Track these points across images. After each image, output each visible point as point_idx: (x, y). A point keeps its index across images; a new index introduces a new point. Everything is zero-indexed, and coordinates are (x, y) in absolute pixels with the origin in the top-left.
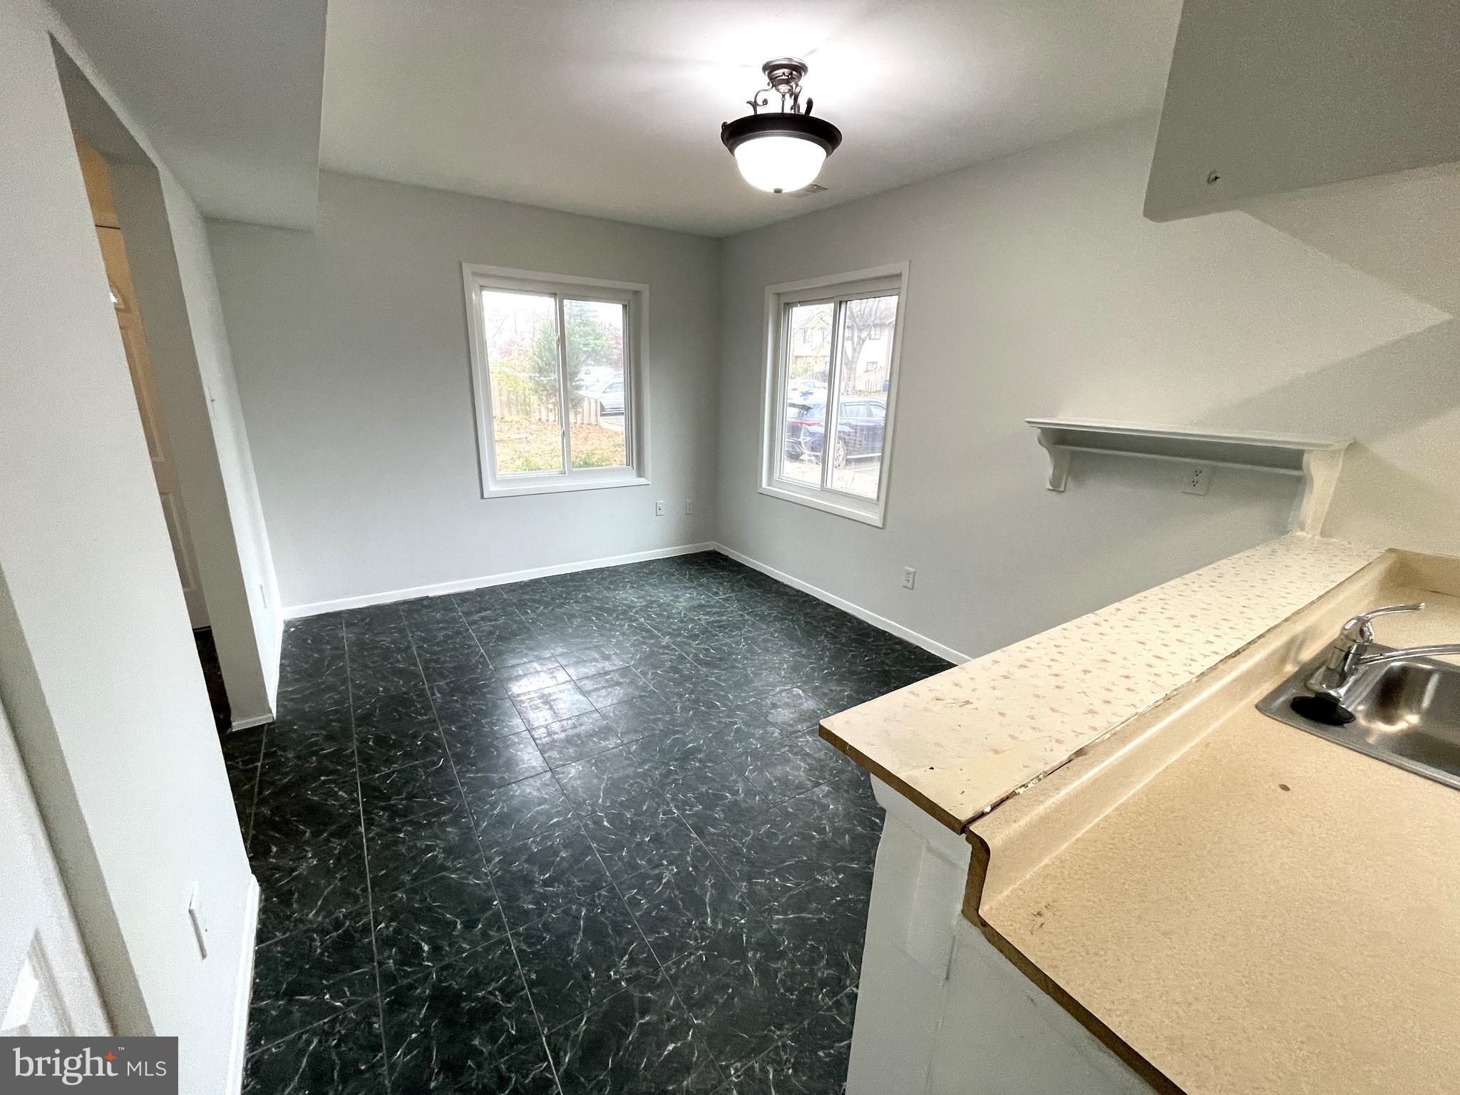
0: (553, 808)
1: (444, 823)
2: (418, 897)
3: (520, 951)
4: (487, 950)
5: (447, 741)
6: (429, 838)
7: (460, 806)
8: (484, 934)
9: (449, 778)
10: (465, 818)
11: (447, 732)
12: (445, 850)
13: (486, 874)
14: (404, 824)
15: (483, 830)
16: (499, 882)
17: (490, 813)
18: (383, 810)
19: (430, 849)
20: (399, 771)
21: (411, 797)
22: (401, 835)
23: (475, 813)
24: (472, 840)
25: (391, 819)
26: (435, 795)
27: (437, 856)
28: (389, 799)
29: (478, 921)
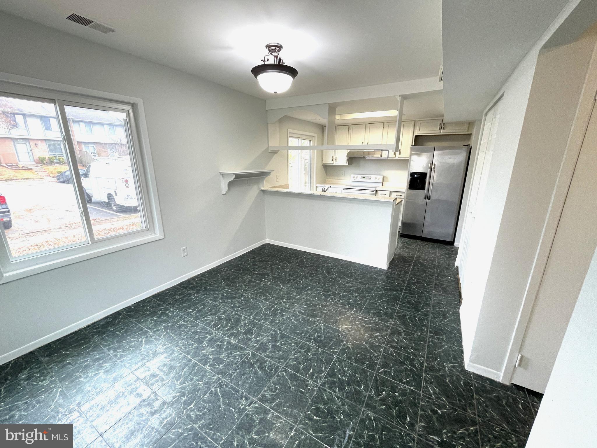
0: (363, 322)
1: (396, 343)
2: (415, 329)
3: (397, 305)
4: (404, 310)
5: (371, 382)
6: (403, 342)
7: (388, 345)
8: (403, 312)
9: (384, 360)
10: (389, 340)
11: (366, 389)
12: (401, 335)
13: (394, 321)
14: (409, 354)
15: (386, 332)
16: (392, 318)
17: (380, 335)
18: (416, 366)
19: (405, 339)
20: (401, 381)
21: (402, 363)
22: (412, 350)
23: (385, 339)
24: (392, 331)
25: (413, 359)
26: (393, 356)
27: (404, 335)
28: (411, 369)
29: (402, 315)
